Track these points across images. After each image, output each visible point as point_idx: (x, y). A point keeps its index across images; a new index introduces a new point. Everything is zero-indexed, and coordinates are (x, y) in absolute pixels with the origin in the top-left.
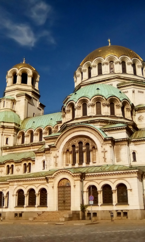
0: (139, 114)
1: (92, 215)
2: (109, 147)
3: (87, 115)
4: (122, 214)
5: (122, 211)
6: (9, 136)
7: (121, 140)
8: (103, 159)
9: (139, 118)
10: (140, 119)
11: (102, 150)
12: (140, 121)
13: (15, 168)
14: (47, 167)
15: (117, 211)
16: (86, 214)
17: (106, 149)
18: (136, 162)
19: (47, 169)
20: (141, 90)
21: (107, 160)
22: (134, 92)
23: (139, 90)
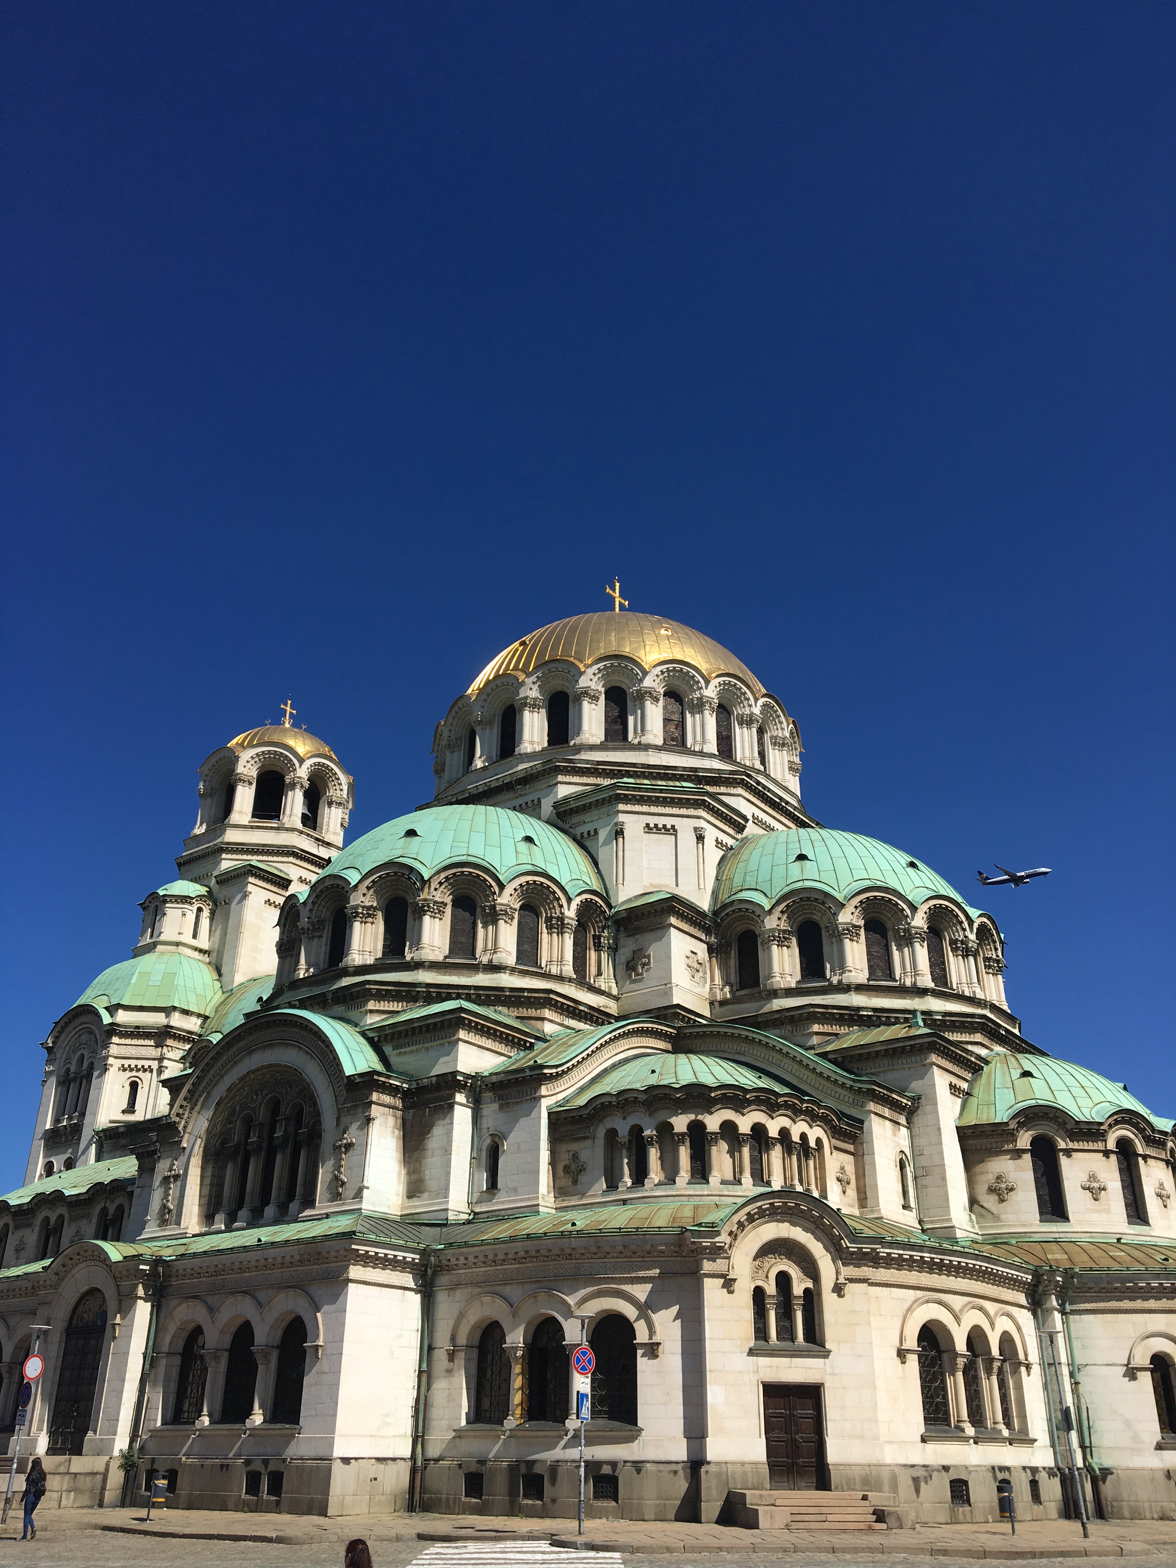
2: (365, 1122)
5: (266, 1462)
6: (140, 1074)
8: (334, 1186)
9: (631, 964)
13: (68, 1232)
15: (249, 1462)
17: (351, 1134)
18: (495, 1195)
20: (661, 821)
21: (347, 1190)
22: (619, 833)
23: (652, 821)
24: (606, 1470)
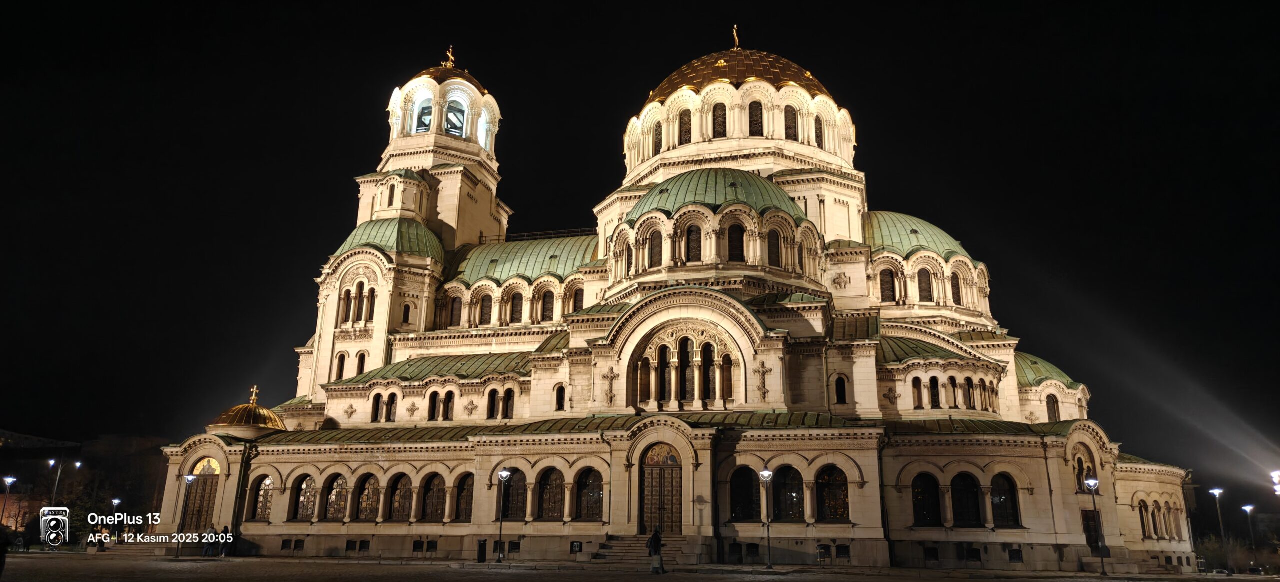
0: (835, 267)
1: (744, 549)
2: (778, 359)
3: (700, 259)
4: (834, 550)
5: (834, 540)
7: (809, 340)
8: (758, 394)
9: (837, 281)
10: (839, 283)
11: (757, 365)
12: (839, 287)
13: (459, 403)
14: (575, 405)
15: (819, 540)
16: (727, 548)
17: (768, 365)
18: (846, 406)
19: (574, 410)
20: (843, 198)
21: (770, 397)
22: (822, 202)
23: (838, 197)
24: (1016, 547)
